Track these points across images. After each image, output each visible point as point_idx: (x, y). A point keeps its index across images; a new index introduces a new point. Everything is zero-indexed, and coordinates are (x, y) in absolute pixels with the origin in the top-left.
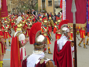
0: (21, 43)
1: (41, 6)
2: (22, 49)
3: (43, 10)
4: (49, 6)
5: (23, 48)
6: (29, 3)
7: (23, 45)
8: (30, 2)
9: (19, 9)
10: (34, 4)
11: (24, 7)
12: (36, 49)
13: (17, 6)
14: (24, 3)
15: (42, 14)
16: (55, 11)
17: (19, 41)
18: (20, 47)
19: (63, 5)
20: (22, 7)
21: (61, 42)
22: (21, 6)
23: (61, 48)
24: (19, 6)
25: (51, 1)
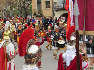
0: (9, 55)
1: (36, 8)
2: (10, 63)
3: (38, 13)
4: (47, 8)
5: (12, 62)
6: (20, 4)
7: (12, 58)
8: (22, 3)
9: (6, 12)
10: (26, 5)
11: (14, 9)
12: (27, 63)
13: (4, 8)
14: (13, 4)
15: (37, 19)
16: (54, 14)
17: (6, 53)
18: (7, 61)
19: (70, 6)
20: (11, 9)
21: (68, 55)
22: (9, 7)
23: (68, 64)
24: (6, 8)
25: (49, 2)
